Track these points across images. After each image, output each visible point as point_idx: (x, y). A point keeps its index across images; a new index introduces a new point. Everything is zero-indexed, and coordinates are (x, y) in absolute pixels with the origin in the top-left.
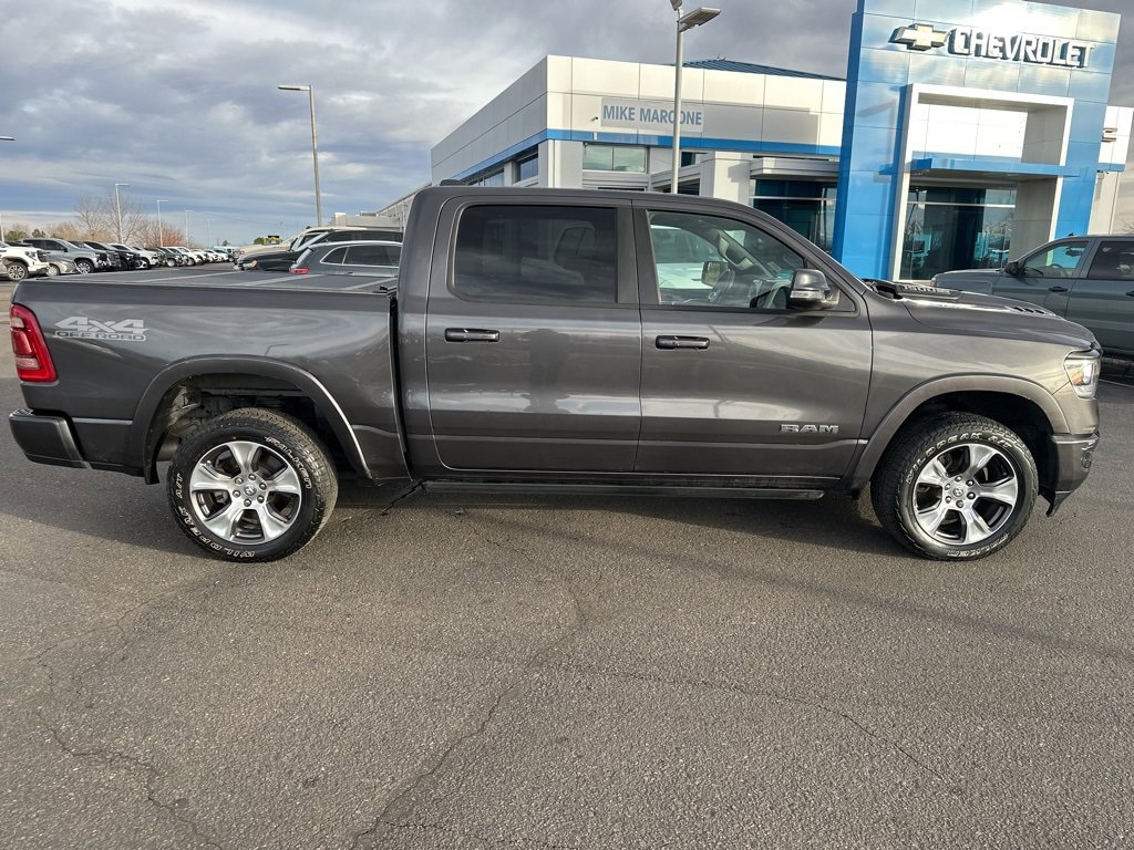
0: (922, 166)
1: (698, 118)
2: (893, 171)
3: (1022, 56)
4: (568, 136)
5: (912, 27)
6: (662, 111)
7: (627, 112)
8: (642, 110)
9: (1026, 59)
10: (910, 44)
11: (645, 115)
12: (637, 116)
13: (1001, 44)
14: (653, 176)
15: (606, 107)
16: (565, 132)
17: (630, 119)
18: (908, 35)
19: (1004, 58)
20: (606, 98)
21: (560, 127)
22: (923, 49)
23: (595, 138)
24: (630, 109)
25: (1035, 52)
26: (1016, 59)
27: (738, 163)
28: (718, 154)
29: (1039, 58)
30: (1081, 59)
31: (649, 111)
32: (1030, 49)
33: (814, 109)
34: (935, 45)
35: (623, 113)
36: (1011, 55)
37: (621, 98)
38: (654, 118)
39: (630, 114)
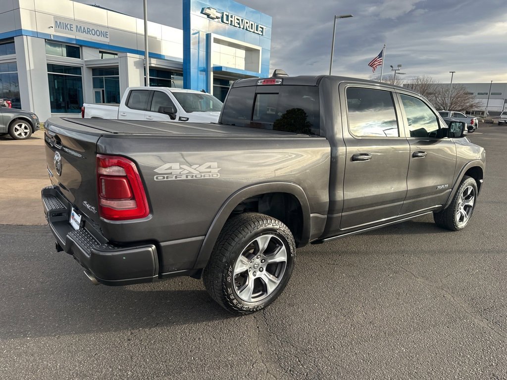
0: (218, 70)
1: (106, 35)
2: (206, 70)
3: (245, 28)
4: (35, 35)
5: (209, 8)
6: (88, 28)
7: (69, 26)
8: (77, 26)
9: (247, 30)
10: (208, 16)
11: (79, 29)
12: (74, 28)
13: (238, 22)
14: (86, 61)
15: (56, 22)
16: (33, 32)
17: (71, 30)
18: (208, 11)
19: (240, 27)
20: (56, 17)
21: (30, 29)
22: (213, 19)
23: (52, 38)
24: (70, 25)
25: (249, 27)
26: (243, 29)
27: (138, 59)
28: (129, 54)
29: (251, 30)
30: (262, 32)
31: (80, 27)
32: (248, 25)
33: (159, 38)
34: (217, 18)
35: (66, 26)
36: (242, 27)
37: (65, 18)
38: (83, 32)
39: (71, 27)
